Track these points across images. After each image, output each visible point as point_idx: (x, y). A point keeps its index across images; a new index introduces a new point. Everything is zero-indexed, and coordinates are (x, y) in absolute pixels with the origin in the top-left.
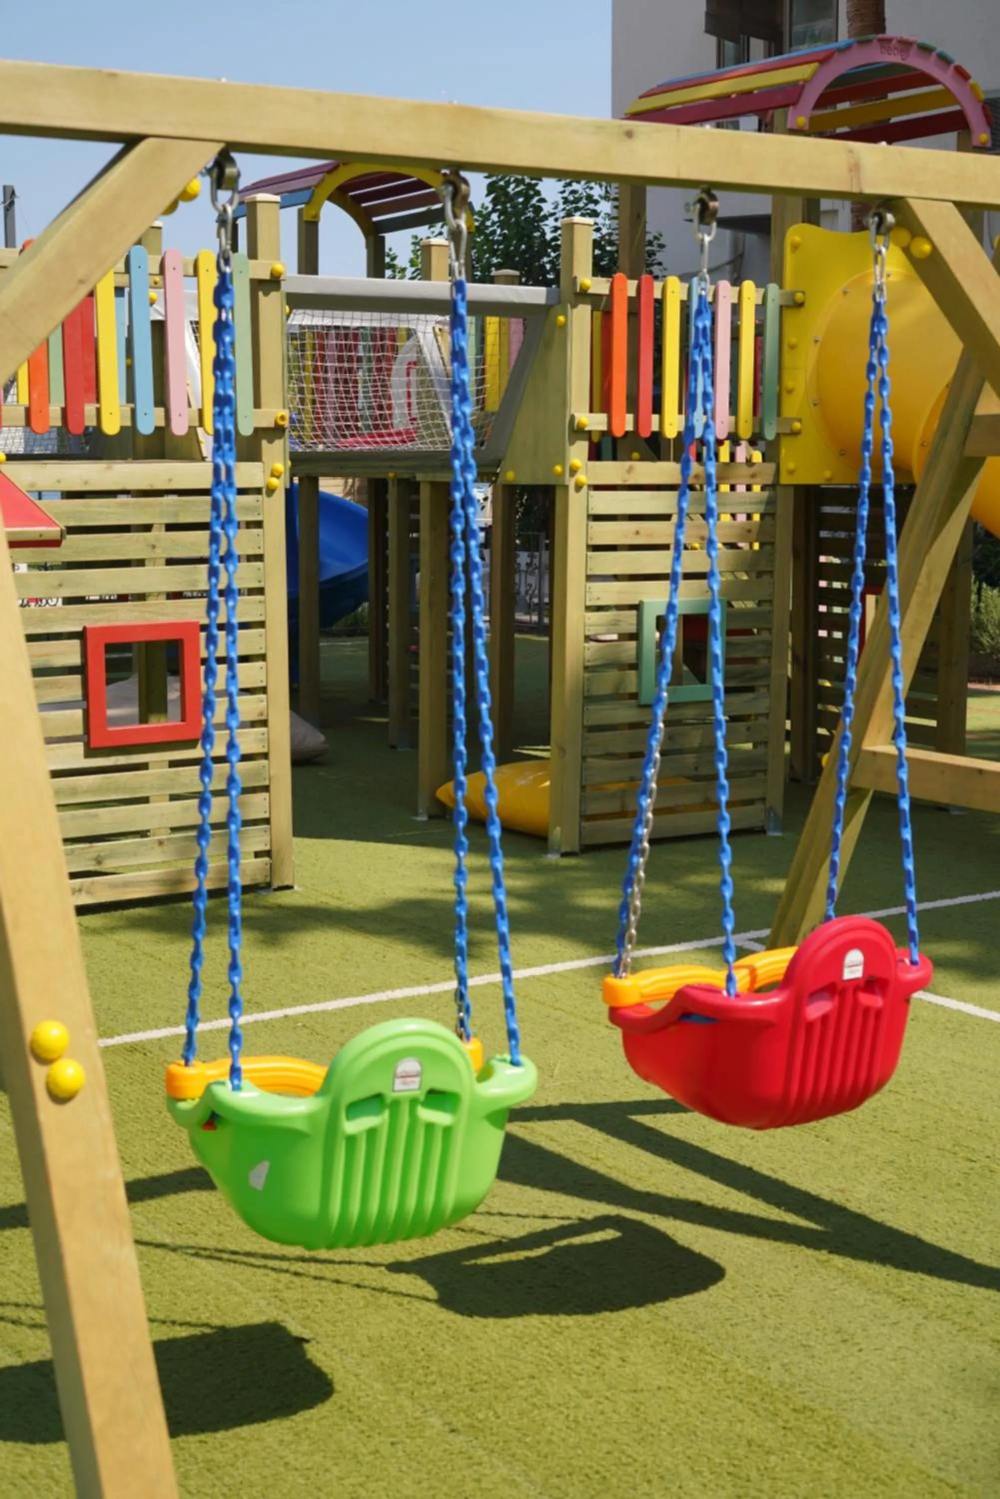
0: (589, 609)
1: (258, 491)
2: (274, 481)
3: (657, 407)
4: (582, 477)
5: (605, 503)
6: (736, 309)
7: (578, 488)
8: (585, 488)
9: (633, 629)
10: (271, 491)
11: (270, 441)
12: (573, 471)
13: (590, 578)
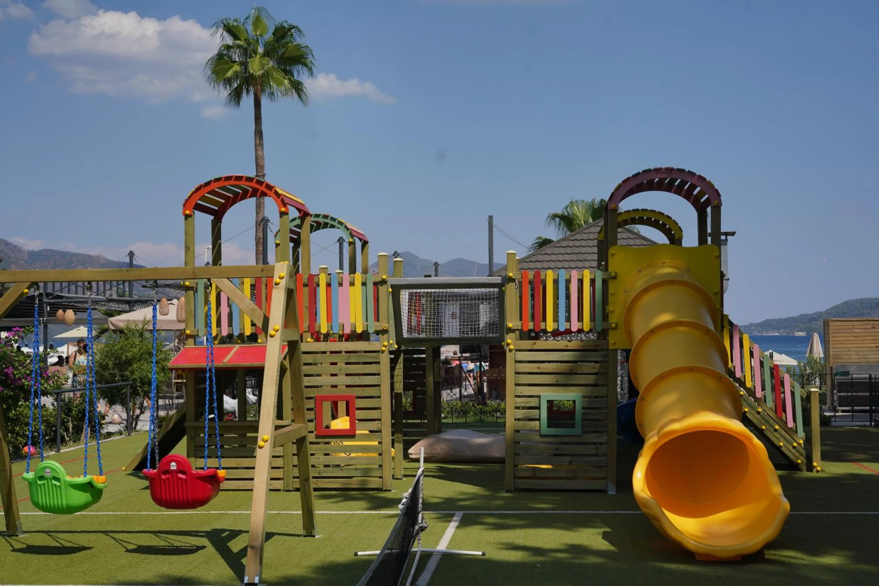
0: (516, 396)
1: (378, 351)
2: (384, 348)
3: (544, 319)
4: (512, 347)
5: (521, 356)
6: (581, 282)
7: (511, 350)
8: (514, 351)
9: (537, 405)
10: (383, 352)
11: (383, 335)
12: (508, 345)
13: (517, 385)
